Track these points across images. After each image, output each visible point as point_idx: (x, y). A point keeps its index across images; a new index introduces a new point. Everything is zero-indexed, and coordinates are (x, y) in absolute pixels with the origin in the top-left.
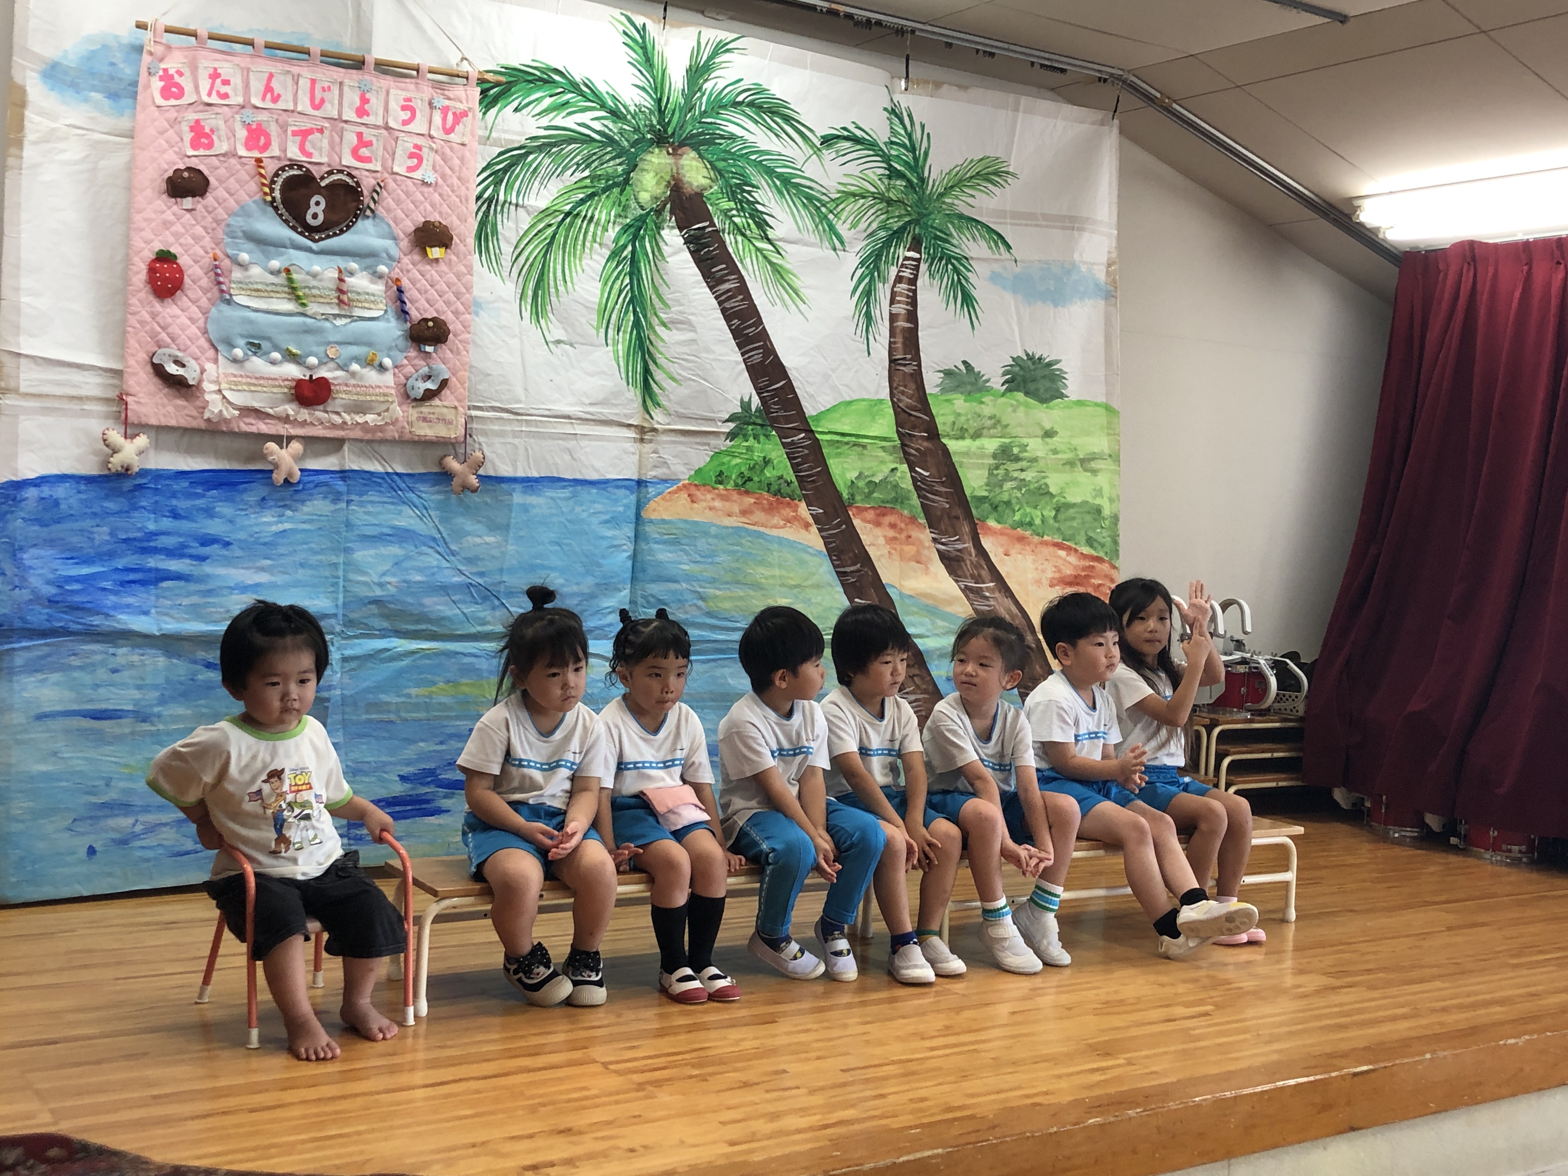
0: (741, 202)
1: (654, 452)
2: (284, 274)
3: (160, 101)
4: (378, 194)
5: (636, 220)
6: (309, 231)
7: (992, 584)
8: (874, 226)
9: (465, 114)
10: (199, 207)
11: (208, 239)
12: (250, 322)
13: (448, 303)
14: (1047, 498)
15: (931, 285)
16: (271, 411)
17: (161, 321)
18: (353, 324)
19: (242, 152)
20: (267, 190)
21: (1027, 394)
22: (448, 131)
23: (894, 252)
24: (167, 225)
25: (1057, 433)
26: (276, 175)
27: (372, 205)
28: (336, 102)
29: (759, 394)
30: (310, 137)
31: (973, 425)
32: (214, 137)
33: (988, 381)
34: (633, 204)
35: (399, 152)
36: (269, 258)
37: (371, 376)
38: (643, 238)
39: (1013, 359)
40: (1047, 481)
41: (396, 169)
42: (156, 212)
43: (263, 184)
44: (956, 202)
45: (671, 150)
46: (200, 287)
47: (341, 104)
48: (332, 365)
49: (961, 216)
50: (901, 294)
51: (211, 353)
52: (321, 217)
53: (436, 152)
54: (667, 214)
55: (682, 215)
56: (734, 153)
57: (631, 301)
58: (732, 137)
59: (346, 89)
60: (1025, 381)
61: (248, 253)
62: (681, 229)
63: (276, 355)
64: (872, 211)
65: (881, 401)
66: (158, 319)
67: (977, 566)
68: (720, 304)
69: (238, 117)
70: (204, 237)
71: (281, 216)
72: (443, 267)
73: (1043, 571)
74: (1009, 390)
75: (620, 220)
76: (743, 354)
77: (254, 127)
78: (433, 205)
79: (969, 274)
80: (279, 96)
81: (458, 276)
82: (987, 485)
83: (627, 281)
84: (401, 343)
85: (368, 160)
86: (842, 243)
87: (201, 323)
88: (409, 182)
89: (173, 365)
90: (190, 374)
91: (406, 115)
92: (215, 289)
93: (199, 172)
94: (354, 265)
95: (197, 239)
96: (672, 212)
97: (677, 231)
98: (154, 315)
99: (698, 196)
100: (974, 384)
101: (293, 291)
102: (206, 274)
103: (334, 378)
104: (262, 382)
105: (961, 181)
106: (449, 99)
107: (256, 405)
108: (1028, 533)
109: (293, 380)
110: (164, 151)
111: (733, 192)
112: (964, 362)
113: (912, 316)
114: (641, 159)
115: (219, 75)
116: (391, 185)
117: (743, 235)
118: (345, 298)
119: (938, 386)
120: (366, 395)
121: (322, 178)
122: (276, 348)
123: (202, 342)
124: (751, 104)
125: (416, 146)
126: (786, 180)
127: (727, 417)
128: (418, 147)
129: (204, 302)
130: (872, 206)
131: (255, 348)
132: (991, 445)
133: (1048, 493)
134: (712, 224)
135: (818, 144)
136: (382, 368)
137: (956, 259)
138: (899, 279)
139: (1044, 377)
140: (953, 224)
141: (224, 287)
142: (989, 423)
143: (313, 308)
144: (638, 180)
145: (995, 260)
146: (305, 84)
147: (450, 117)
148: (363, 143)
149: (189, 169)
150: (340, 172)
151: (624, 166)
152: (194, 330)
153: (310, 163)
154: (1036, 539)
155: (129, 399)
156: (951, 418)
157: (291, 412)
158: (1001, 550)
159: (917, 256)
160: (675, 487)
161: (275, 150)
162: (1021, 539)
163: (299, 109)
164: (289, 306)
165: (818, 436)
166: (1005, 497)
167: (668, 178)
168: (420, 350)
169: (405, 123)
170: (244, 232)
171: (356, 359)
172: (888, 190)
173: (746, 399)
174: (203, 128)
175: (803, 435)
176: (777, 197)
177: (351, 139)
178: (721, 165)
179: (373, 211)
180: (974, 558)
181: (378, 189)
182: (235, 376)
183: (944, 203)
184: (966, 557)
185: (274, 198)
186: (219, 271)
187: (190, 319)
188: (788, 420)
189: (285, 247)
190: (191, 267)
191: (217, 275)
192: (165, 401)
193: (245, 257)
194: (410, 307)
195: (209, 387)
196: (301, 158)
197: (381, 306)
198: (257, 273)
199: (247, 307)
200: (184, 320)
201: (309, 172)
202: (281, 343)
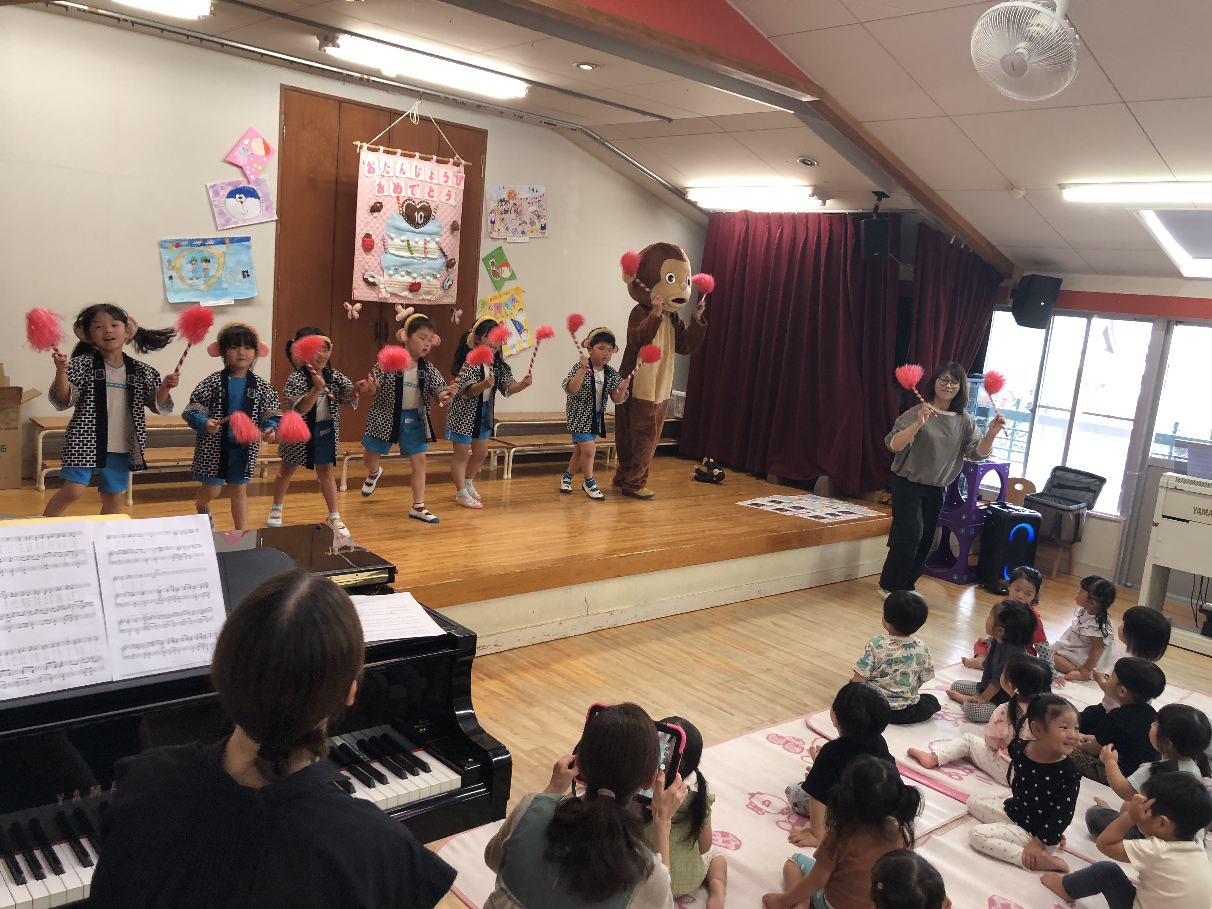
2: (406, 242)
3: (367, 174)
4: (436, 210)
6: (414, 225)
9: (463, 178)
10: (379, 216)
12: (395, 260)
16: (402, 295)
17: (366, 261)
18: (428, 261)
19: (392, 194)
20: (401, 209)
22: (458, 185)
24: (368, 223)
26: (404, 203)
27: (434, 215)
28: (424, 174)
30: (414, 188)
32: (385, 189)
35: (442, 193)
36: (401, 235)
37: (433, 280)
41: (442, 200)
42: (365, 218)
43: (400, 207)
46: (378, 247)
48: (421, 277)
51: (382, 272)
53: (455, 192)
59: (427, 169)
61: (394, 233)
63: (403, 273)
69: (392, 181)
70: (380, 228)
71: (405, 219)
77: (397, 184)
78: (454, 214)
80: (406, 172)
84: (443, 268)
85: (432, 197)
87: (379, 261)
88: (445, 204)
89: (370, 278)
90: (375, 281)
91: (445, 179)
92: (383, 248)
93: (380, 202)
94: (428, 239)
95: (378, 228)
98: (364, 258)
101: (410, 249)
102: (380, 242)
103: (421, 282)
104: (398, 283)
107: (396, 292)
109: (409, 282)
110: (368, 194)
115: (387, 164)
116: (439, 206)
118: (426, 251)
120: (431, 288)
121: (419, 204)
122: (403, 271)
123: (379, 268)
125: (449, 191)
129: (380, 253)
131: (396, 270)
136: (436, 278)
141: (386, 247)
143: (415, 255)
146: (413, 167)
147: (459, 179)
148: (431, 190)
149: (377, 202)
150: (424, 202)
152: (376, 264)
153: (414, 198)
155: (355, 291)
157: (408, 295)
161: (403, 194)
163: (412, 177)
164: (408, 254)
168: (447, 271)
169: (446, 182)
170: (393, 226)
171: (429, 274)
174: (381, 185)
177: (427, 189)
179: (435, 217)
181: (436, 208)
182: (389, 281)
185: (403, 212)
186: (385, 241)
187: (376, 259)
189: (407, 231)
190: (375, 239)
192: (367, 291)
193: (393, 235)
194: (446, 254)
195: (382, 286)
196: (412, 196)
197: (438, 254)
198: (397, 241)
199: (394, 255)
200: (373, 260)
201: (414, 202)
202: (405, 268)
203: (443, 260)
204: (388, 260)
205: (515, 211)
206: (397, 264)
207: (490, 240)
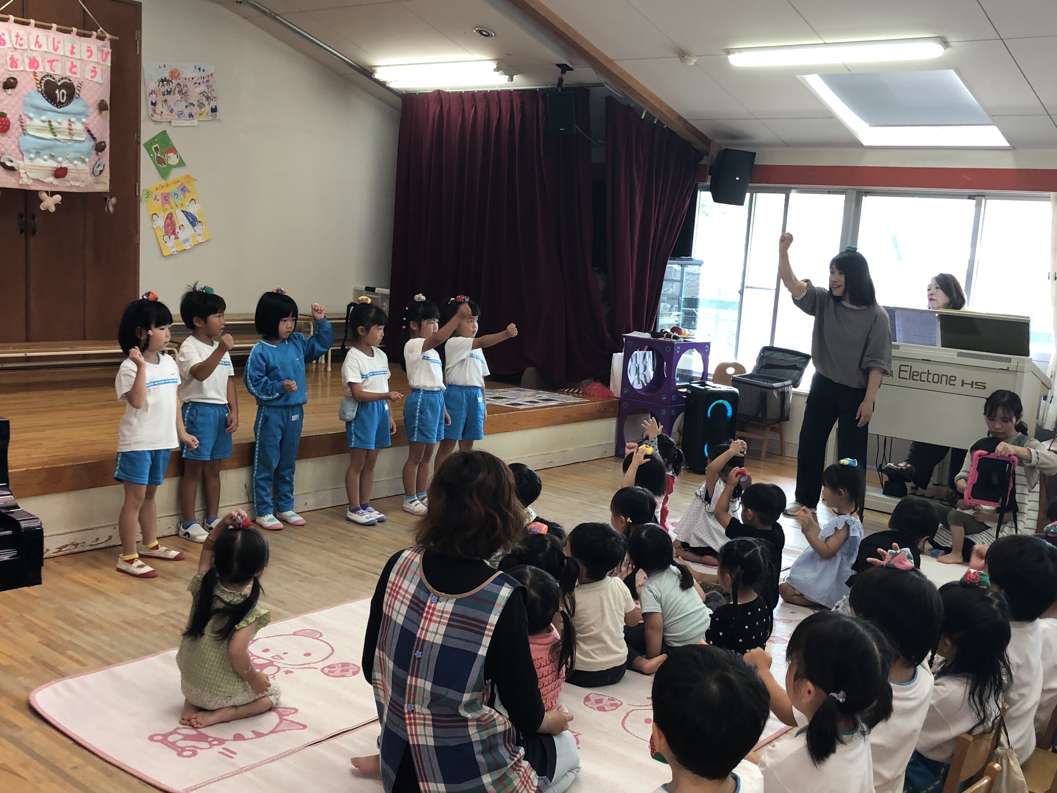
2: (48, 122)
6: (56, 104)
10: (14, 93)
12: (36, 143)
16: (45, 181)
17: (1, 143)
18: (75, 143)
20: (39, 86)
22: (104, 60)
24: (2, 100)
26: (42, 79)
27: (78, 93)
30: (54, 63)
32: (18, 62)
35: (87, 70)
36: (41, 115)
37: (81, 165)
41: (87, 77)
43: (37, 83)
46: (15, 128)
47: (64, 49)
48: (67, 161)
51: (21, 156)
59: (66, 42)
61: (32, 113)
63: (46, 157)
69: (25, 54)
70: (16, 106)
71: (44, 97)
77: (32, 58)
78: (101, 92)
80: (41, 45)
85: (75, 73)
87: (17, 143)
88: (92, 82)
89: (8, 162)
90: (15, 165)
91: (89, 54)
92: (20, 129)
93: (14, 78)
94: (73, 119)
95: (13, 107)
101: (52, 129)
102: (17, 122)
103: (68, 167)
104: (41, 168)
106: (103, 47)
107: (39, 178)
109: (53, 167)
115: (19, 36)
116: (85, 84)
118: (71, 132)
120: (79, 173)
121: (59, 81)
123: (17, 151)
125: (94, 68)
129: (17, 135)
131: (38, 154)
136: (85, 162)
141: (24, 128)
143: (59, 137)
146: (51, 40)
148: (73, 66)
150: (66, 78)
152: (13, 146)
153: (54, 74)
157: (52, 181)
161: (40, 69)
163: (49, 51)
164: (49, 136)
168: (97, 154)
169: (89, 57)
170: (31, 104)
171: (76, 159)
174: (14, 59)
177: (69, 64)
181: (80, 86)
182: (31, 166)
185: (41, 89)
187: (12, 142)
189: (48, 111)
190: (12, 119)
191: (21, 122)
192: (4, 177)
193: (32, 115)
194: (95, 136)
195: (22, 171)
196: (51, 72)
197: (85, 136)
198: (37, 122)
199: (34, 136)
200: (10, 142)
201: (54, 79)
202: (48, 152)
203: (92, 143)
204: (27, 142)
205: (179, 92)
206: (38, 146)
207: (151, 124)
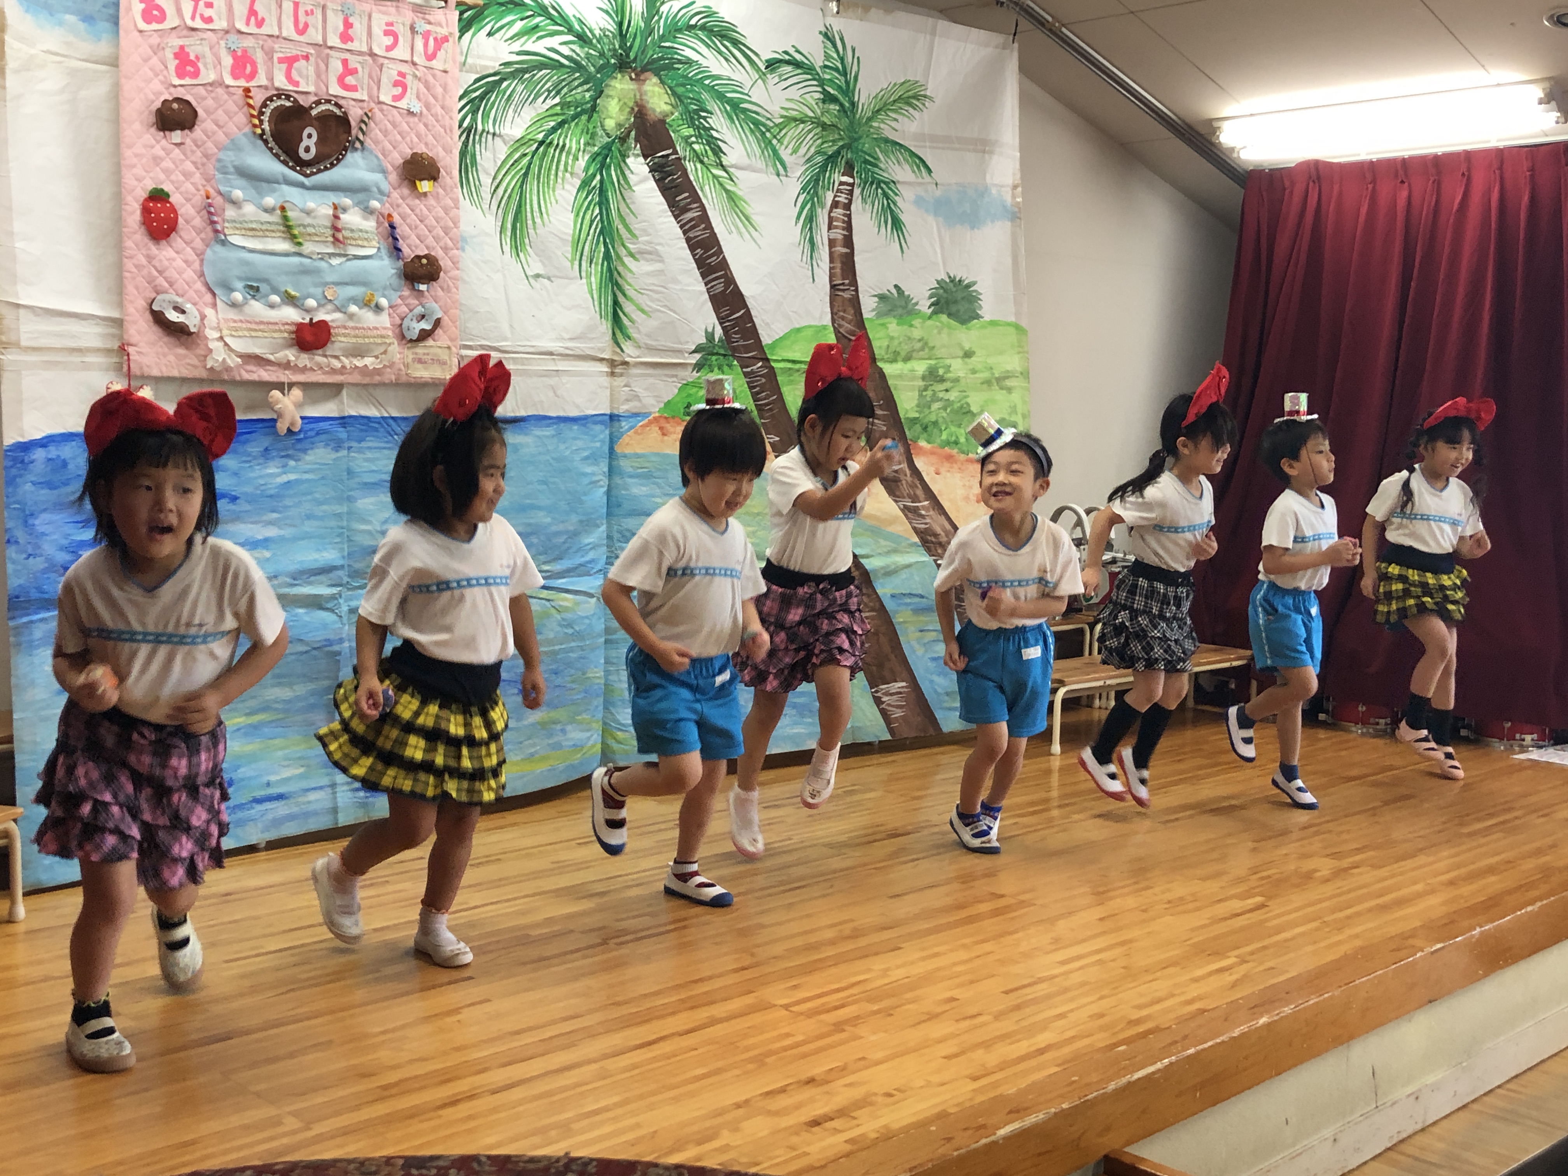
0: (698, 128)
1: (626, 386)
2: (278, 212)
3: (142, 25)
4: (366, 124)
5: (603, 148)
6: (300, 164)
7: (926, 503)
8: (813, 150)
9: (445, 39)
10: (188, 141)
11: (198, 175)
12: (247, 263)
13: (437, 239)
14: (969, 417)
15: (864, 209)
16: (271, 357)
17: (157, 265)
18: (349, 263)
19: (229, 81)
20: (256, 122)
21: (950, 315)
22: (431, 57)
23: (830, 178)
24: (157, 160)
25: (974, 353)
26: (264, 105)
27: (361, 137)
28: (320, 27)
29: (721, 324)
30: (296, 65)
31: (905, 349)
32: (200, 65)
33: (917, 304)
34: (600, 132)
35: (384, 80)
36: (261, 194)
37: (369, 317)
38: (610, 166)
39: (938, 282)
40: (969, 400)
41: (382, 98)
42: (146, 146)
43: (252, 116)
44: (882, 126)
45: (633, 76)
46: (193, 227)
47: (324, 28)
48: (330, 307)
49: (887, 141)
50: (837, 219)
51: (208, 297)
52: (313, 150)
53: (419, 80)
54: (631, 141)
55: (646, 142)
56: (691, 79)
57: (601, 232)
58: (689, 62)
59: (330, 13)
60: (947, 303)
61: (241, 189)
62: (645, 157)
63: (275, 298)
64: (811, 135)
65: (824, 327)
66: (154, 262)
67: (913, 486)
68: (685, 233)
69: (223, 43)
70: (194, 173)
71: (271, 149)
72: (431, 201)
73: (971, 487)
74: (935, 313)
75: (589, 148)
76: (706, 284)
77: (239, 54)
78: (418, 136)
79: (897, 198)
80: (263, 20)
81: (446, 210)
82: (918, 406)
83: (597, 211)
84: (395, 281)
85: (353, 88)
86: (785, 168)
87: (197, 265)
88: (395, 111)
89: (173, 312)
90: (191, 321)
91: (389, 41)
92: (209, 229)
93: (188, 102)
94: (347, 201)
95: (187, 175)
96: (637, 140)
97: (641, 159)
98: (150, 258)
99: (661, 125)
100: (905, 307)
101: (288, 230)
102: (198, 213)
103: (333, 321)
104: (262, 327)
105: (885, 104)
106: (430, 23)
107: (257, 351)
108: (955, 451)
109: (293, 324)
110: (149, 81)
111: (692, 118)
112: (896, 286)
113: (848, 241)
114: (607, 85)
116: (378, 115)
117: (702, 162)
118: (340, 236)
119: (873, 310)
120: (364, 337)
121: (311, 108)
122: (275, 291)
123: (199, 286)
124: (703, 28)
125: (400, 74)
126: (735, 105)
127: (693, 348)
128: (402, 74)
129: (198, 243)
130: (810, 131)
131: (253, 291)
132: (920, 367)
133: (969, 412)
134: (675, 152)
135: (763, 68)
136: (378, 308)
137: (885, 183)
138: (835, 204)
139: (963, 298)
140: (879, 147)
141: (219, 227)
142: (918, 345)
143: (308, 247)
144: (604, 107)
145: (920, 184)
147: (431, 42)
149: (177, 100)
150: (328, 101)
151: (591, 93)
152: (190, 274)
153: (296, 92)
154: (962, 457)
155: (131, 350)
156: (885, 343)
157: (292, 358)
158: (932, 469)
159: (851, 180)
160: (646, 421)
161: (261, 79)
162: (949, 458)
163: (284, 34)
164: (284, 246)
165: (773, 364)
166: (933, 418)
167: (631, 104)
168: (413, 289)
169: (389, 49)
170: (235, 167)
171: (354, 300)
172: (822, 113)
173: (710, 330)
174: (188, 54)
175: (760, 364)
176: (728, 122)
177: (336, 66)
178: (680, 90)
179: (362, 143)
180: (909, 478)
181: (366, 119)
182: (235, 321)
183: (871, 127)
184: (902, 477)
185: (263, 130)
186: (212, 210)
187: (186, 262)
188: (747, 349)
189: (278, 183)
190: (183, 205)
191: (210, 213)
192: (166, 350)
193: (238, 194)
195: (211, 334)
196: (288, 87)
197: (376, 244)
198: (251, 211)
200: (178, 261)
201: (297, 102)
202: (279, 286)
203: (397, 264)
206: (252, 272)
